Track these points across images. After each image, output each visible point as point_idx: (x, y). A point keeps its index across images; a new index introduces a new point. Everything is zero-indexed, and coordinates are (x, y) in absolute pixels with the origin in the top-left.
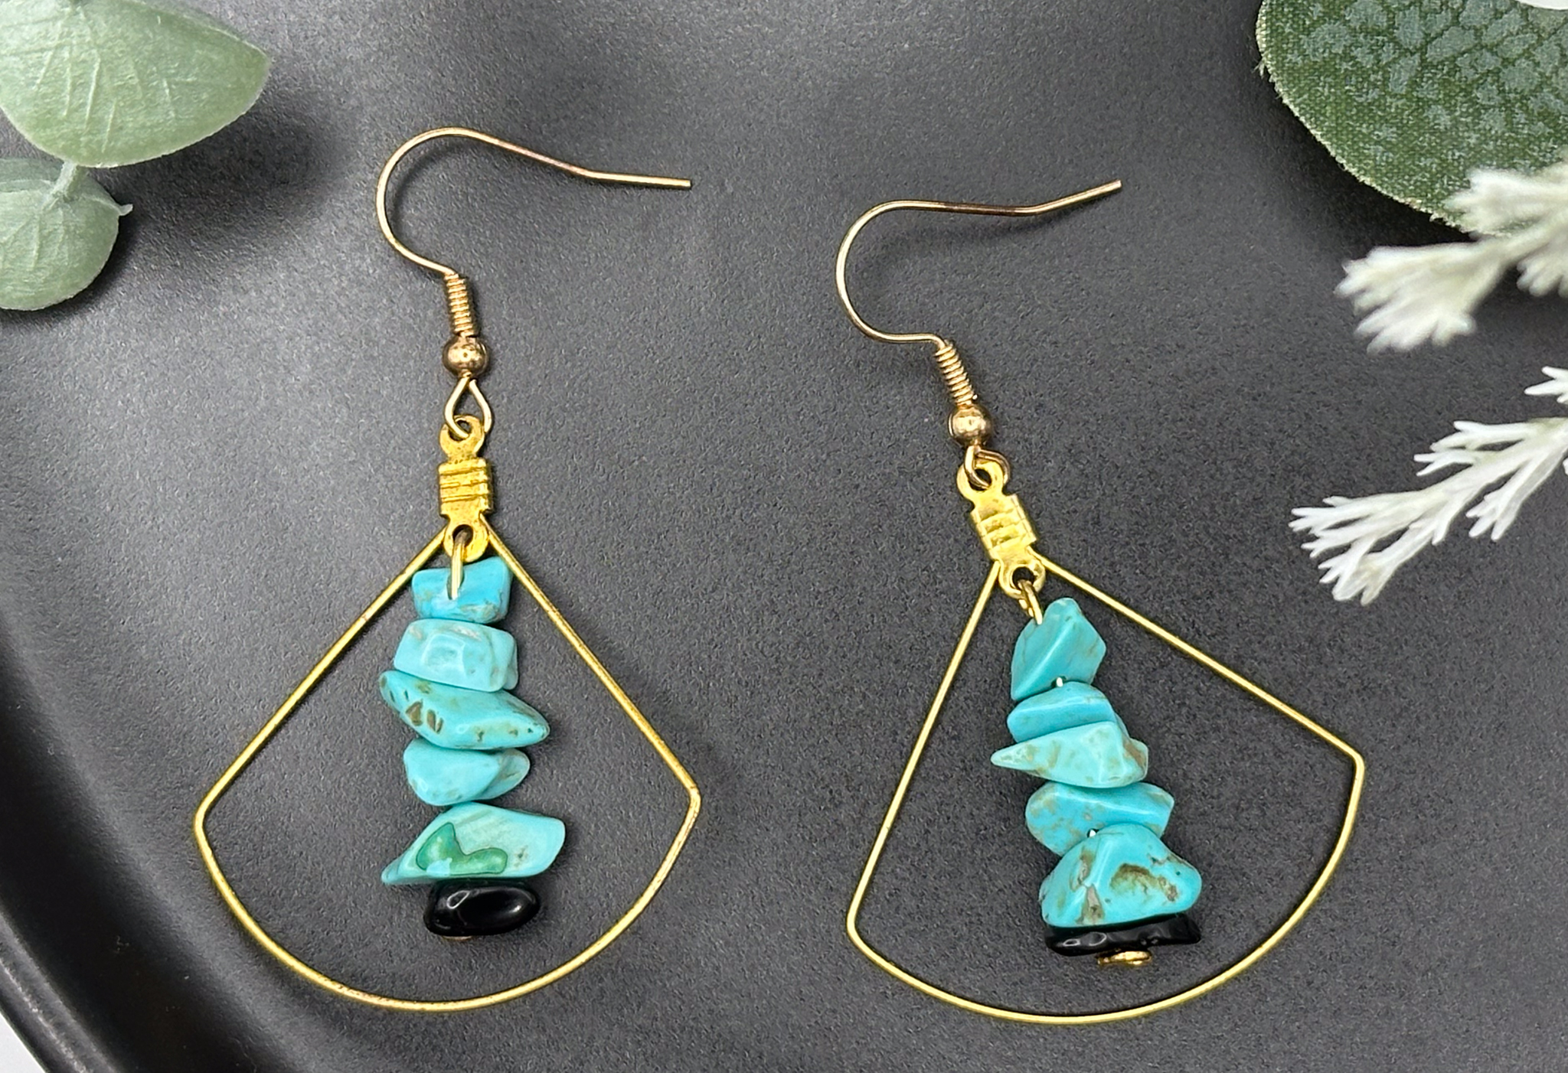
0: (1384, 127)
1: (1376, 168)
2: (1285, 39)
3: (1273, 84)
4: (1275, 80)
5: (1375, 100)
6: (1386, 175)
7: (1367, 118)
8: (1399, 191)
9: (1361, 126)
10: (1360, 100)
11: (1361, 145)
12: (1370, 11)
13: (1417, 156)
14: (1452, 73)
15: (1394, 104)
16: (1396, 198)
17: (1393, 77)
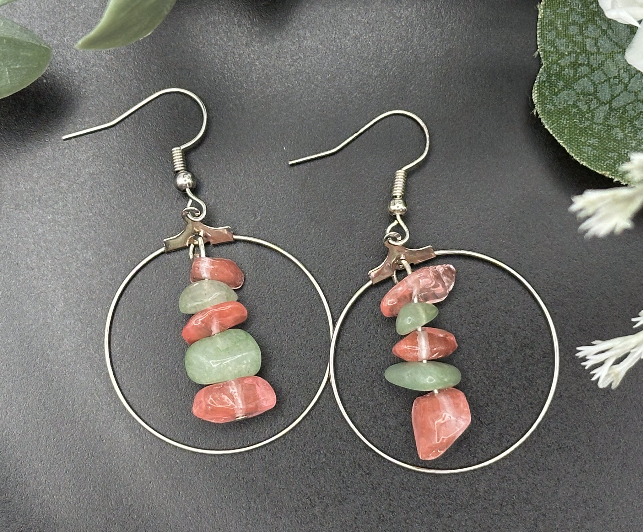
0: (592, 139)
1: (588, 158)
2: (546, 98)
3: (540, 119)
4: (541, 117)
5: (588, 126)
6: (593, 161)
7: (584, 134)
8: (599, 168)
9: (581, 138)
10: (580, 126)
11: (581, 147)
12: (585, 84)
13: (607, 152)
14: (624, 113)
15: (597, 128)
16: (598, 172)
17: (596, 115)
